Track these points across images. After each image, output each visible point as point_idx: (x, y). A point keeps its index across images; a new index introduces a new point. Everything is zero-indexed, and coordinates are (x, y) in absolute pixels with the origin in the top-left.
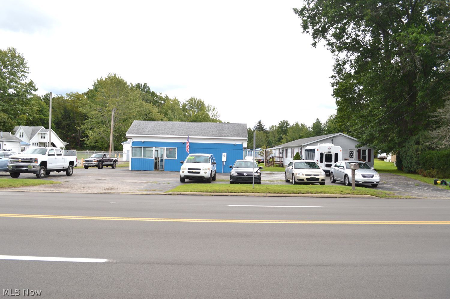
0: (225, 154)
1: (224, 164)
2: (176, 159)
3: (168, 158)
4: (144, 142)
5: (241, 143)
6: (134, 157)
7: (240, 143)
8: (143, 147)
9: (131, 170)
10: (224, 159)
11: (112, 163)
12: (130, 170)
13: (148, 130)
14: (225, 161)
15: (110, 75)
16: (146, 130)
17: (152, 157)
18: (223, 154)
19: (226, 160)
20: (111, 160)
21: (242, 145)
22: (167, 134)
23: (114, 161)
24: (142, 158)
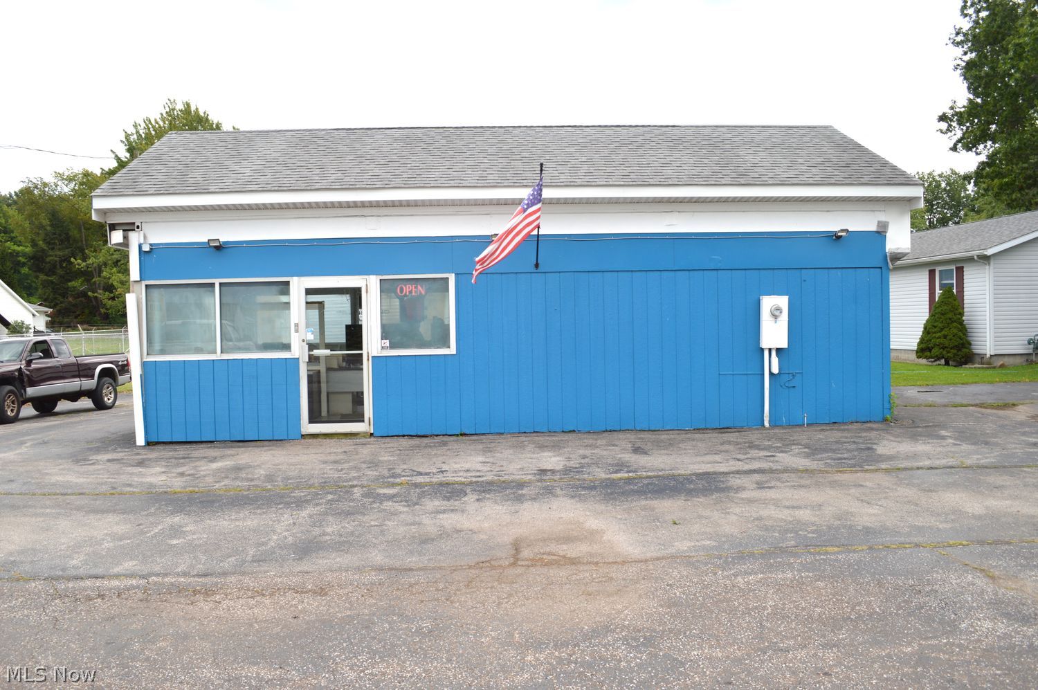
0: (783, 301)
1: (775, 370)
2: (453, 350)
3: (392, 346)
4: (220, 248)
5: (873, 228)
6: (163, 352)
7: (862, 223)
8: (217, 282)
9: (148, 443)
10: (774, 334)
11: (90, 384)
12: (140, 440)
13: (248, 172)
14: (779, 351)
15: (171, 103)
16: (236, 168)
17: (287, 347)
18: (768, 303)
19: (784, 345)
20: (83, 370)
21: (880, 234)
22: (379, 184)
23: (106, 373)
24: (218, 356)
